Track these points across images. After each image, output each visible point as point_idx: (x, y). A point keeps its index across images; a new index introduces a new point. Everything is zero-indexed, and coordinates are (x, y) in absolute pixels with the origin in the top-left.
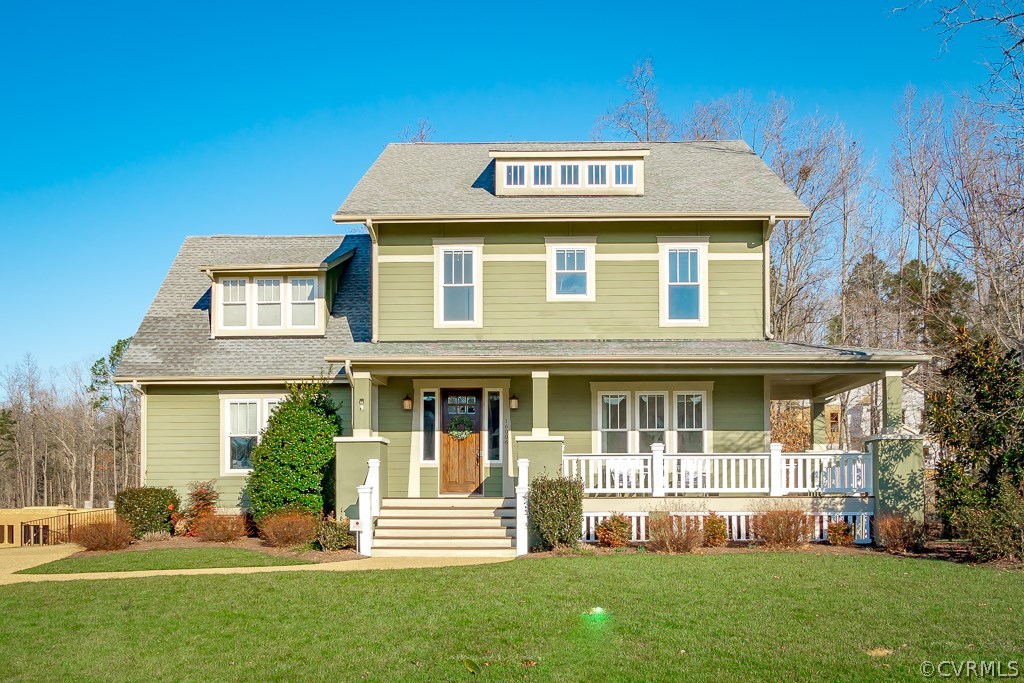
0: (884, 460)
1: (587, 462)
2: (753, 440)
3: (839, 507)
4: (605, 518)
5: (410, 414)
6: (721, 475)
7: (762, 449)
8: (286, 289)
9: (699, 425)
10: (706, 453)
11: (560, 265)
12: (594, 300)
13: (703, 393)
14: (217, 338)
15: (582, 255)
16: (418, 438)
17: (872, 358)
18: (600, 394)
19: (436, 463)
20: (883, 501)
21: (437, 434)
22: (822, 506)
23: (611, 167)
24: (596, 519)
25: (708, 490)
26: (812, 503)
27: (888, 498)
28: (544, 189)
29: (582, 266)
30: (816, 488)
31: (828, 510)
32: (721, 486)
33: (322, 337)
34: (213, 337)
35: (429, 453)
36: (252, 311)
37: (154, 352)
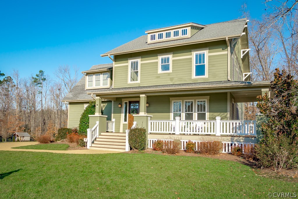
0: (259, 123)
1: (169, 123)
2: (223, 116)
3: (242, 141)
4: (155, 141)
5: (120, 109)
6: (211, 128)
7: (226, 119)
8: (101, 76)
9: (204, 111)
10: (206, 120)
11: (162, 63)
12: (172, 72)
13: (206, 100)
14: (86, 90)
15: (168, 59)
16: (123, 115)
17: (253, 84)
18: (173, 101)
19: (127, 123)
20: (258, 139)
21: (128, 114)
22: (235, 140)
23: (180, 30)
24: (153, 141)
25: (206, 133)
26: (231, 139)
27: (260, 138)
28: (161, 40)
29: (168, 62)
30: (234, 133)
31: (237, 142)
32: (211, 132)
33: (109, 88)
34: (85, 90)
35: (125, 120)
36: (94, 82)
37: (72, 94)
